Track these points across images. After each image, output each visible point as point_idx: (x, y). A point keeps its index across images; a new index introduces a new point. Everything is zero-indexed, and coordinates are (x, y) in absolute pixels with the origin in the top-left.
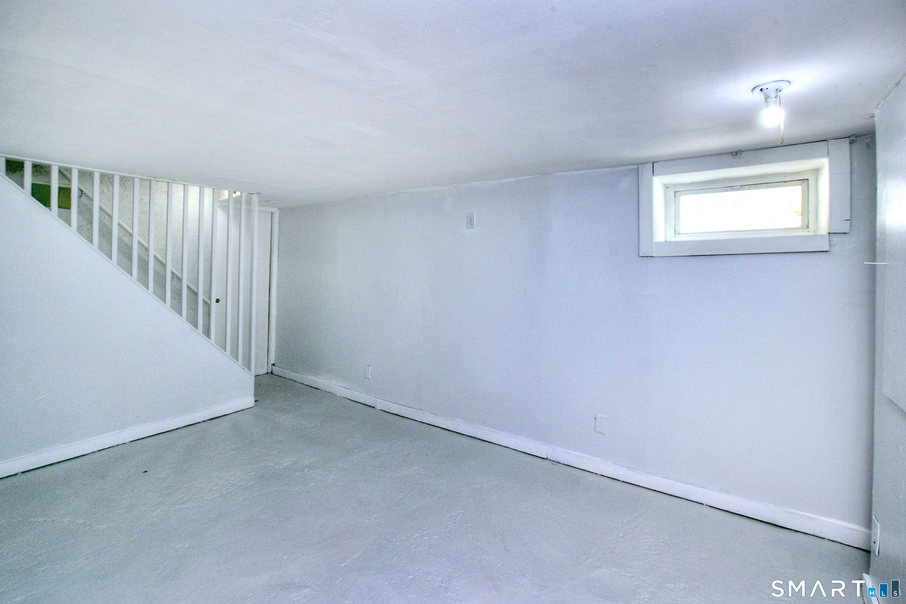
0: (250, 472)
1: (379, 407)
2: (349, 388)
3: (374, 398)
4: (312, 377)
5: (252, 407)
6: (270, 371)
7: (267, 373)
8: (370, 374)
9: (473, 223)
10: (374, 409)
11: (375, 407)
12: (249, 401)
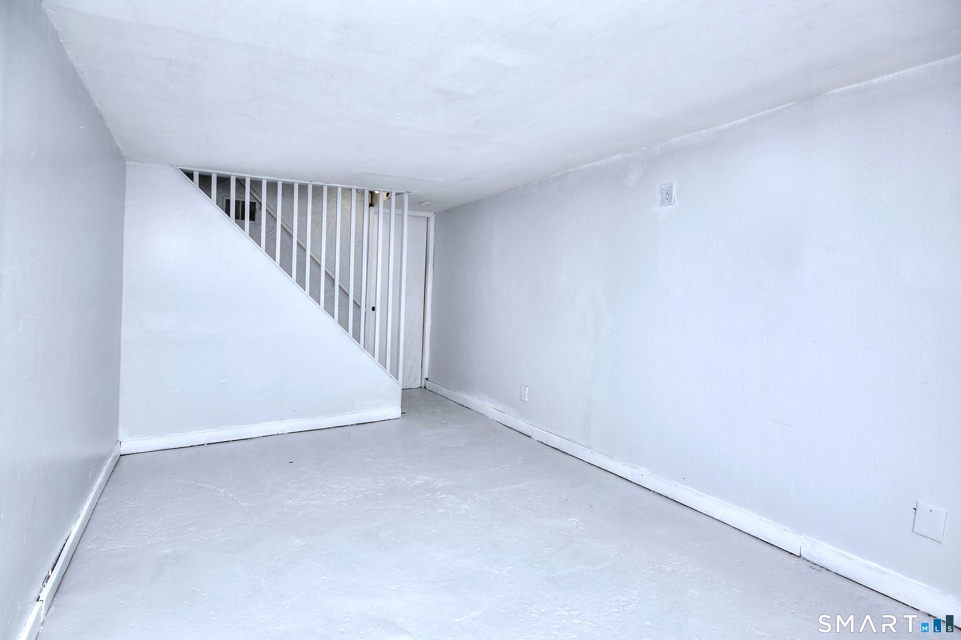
0: (381, 483)
1: (536, 437)
2: (503, 411)
3: (531, 426)
4: (464, 395)
5: (398, 418)
6: (423, 385)
7: (420, 387)
8: (527, 396)
9: (671, 198)
10: (531, 438)
11: (531, 437)
12: (395, 411)
